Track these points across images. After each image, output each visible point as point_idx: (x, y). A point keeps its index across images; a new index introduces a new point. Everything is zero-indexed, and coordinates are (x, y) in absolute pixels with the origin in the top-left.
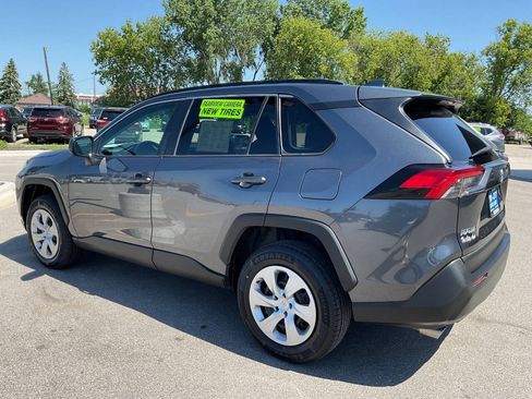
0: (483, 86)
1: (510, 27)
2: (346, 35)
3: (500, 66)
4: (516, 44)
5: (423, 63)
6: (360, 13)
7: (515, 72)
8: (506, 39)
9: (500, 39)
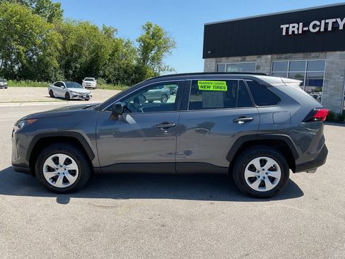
0: (138, 60)
1: (149, 26)
2: (50, 20)
3: (146, 49)
4: (153, 36)
5: (104, 44)
6: (58, 6)
7: (153, 52)
8: (148, 33)
9: (145, 33)
